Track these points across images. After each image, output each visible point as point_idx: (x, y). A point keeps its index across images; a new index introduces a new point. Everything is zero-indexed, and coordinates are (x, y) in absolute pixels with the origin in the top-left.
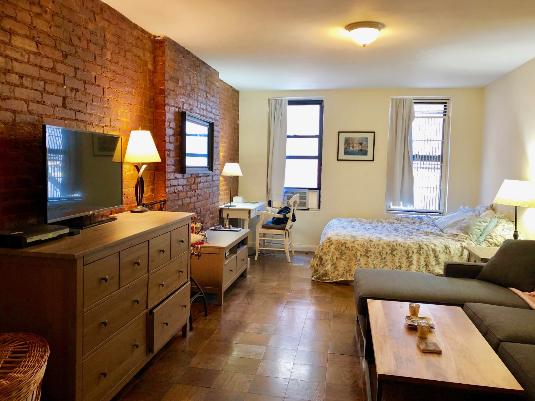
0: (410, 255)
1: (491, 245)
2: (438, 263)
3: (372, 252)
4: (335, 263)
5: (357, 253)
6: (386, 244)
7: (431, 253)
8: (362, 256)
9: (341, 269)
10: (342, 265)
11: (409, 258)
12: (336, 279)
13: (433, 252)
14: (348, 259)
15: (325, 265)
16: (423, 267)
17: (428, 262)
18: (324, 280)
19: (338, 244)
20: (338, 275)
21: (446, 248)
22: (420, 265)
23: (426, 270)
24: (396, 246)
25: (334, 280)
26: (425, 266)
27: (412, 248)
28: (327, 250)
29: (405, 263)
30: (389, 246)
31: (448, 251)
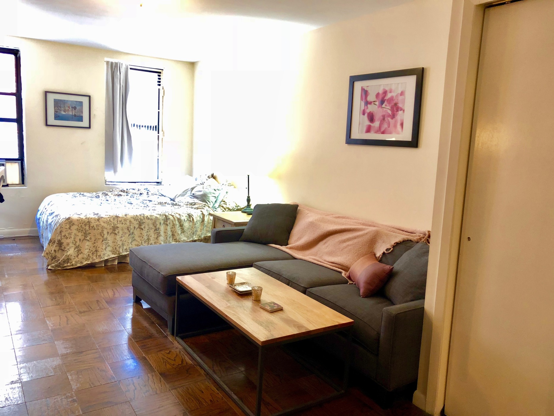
0: (158, 226)
1: (225, 210)
2: (183, 231)
3: (120, 229)
4: (79, 245)
5: (104, 232)
6: (133, 218)
7: (177, 223)
8: (109, 234)
9: (86, 252)
10: (87, 247)
11: (157, 230)
12: (81, 263)
13: (178, 221)
14: (93, 239)
15: (66, 250)
16: (170, 237)
17: (174, 232)
18: (65, 267)
19: (80, 223)
20: (83, 258)
21: (190, 216)
22: (167, 235)
23: (172, 240)
24: (143, 219)
25: (79, 265)
26: (172, 236)
27: (159, 219)
28: (68, 232)
29: (153, 236)
30: (137, 220)
31: (191, 219)
